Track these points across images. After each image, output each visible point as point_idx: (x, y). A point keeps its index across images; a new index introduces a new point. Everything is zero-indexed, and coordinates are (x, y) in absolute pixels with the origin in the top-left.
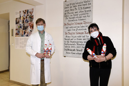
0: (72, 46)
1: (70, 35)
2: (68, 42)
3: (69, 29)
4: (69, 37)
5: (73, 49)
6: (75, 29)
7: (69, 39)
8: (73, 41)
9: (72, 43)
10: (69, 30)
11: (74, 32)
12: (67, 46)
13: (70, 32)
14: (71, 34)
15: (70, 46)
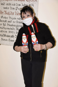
0: (10, 30)
1: (7, 16)
2: (4, 25)
3: (5, 6)
4: (5, 18)
5: (11, 34)
6: (15, 7)
7: (6, 21)
8: (11, 24)
9: (9, 27)
10: (6, 8)
11: (13, 11)
12: (3, 30)
13: (8, 11)
14: (8, 14)
15: (8, 30)
